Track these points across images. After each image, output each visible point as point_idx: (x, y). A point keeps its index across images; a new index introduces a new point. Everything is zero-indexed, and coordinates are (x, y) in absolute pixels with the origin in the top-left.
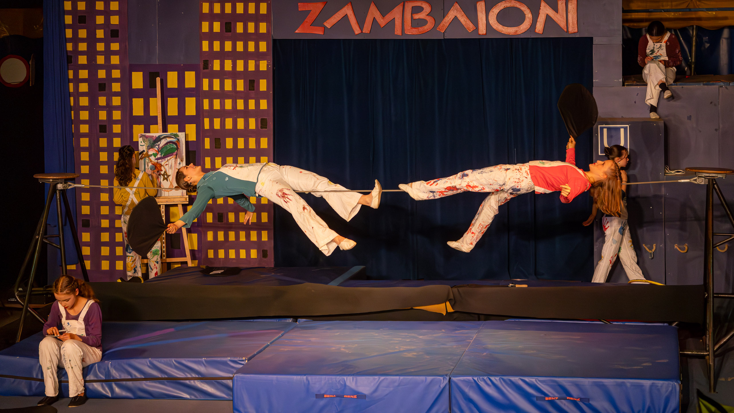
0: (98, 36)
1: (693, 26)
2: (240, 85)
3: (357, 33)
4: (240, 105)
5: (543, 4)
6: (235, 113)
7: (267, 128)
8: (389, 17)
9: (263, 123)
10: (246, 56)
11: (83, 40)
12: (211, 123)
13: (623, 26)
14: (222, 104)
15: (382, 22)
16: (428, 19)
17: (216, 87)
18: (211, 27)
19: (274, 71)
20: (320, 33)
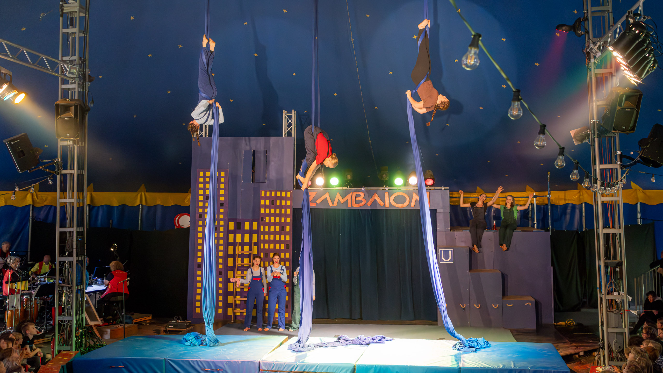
2: (278, 229)
3: (331, 206)
4: (277, 238)
5: (414, 194)
6: (275, 242)
7: (289, 249)
8: (345, 199)
9: (287, 246)
10: (280, 215)
12: (264, 246)
13: (450, 204)
14: (269, 237)
15: (342, 201)
16: (363, 200)
17: (267, 229)
18: (265, 202)
19: (293, 222)
20: (314, 206)
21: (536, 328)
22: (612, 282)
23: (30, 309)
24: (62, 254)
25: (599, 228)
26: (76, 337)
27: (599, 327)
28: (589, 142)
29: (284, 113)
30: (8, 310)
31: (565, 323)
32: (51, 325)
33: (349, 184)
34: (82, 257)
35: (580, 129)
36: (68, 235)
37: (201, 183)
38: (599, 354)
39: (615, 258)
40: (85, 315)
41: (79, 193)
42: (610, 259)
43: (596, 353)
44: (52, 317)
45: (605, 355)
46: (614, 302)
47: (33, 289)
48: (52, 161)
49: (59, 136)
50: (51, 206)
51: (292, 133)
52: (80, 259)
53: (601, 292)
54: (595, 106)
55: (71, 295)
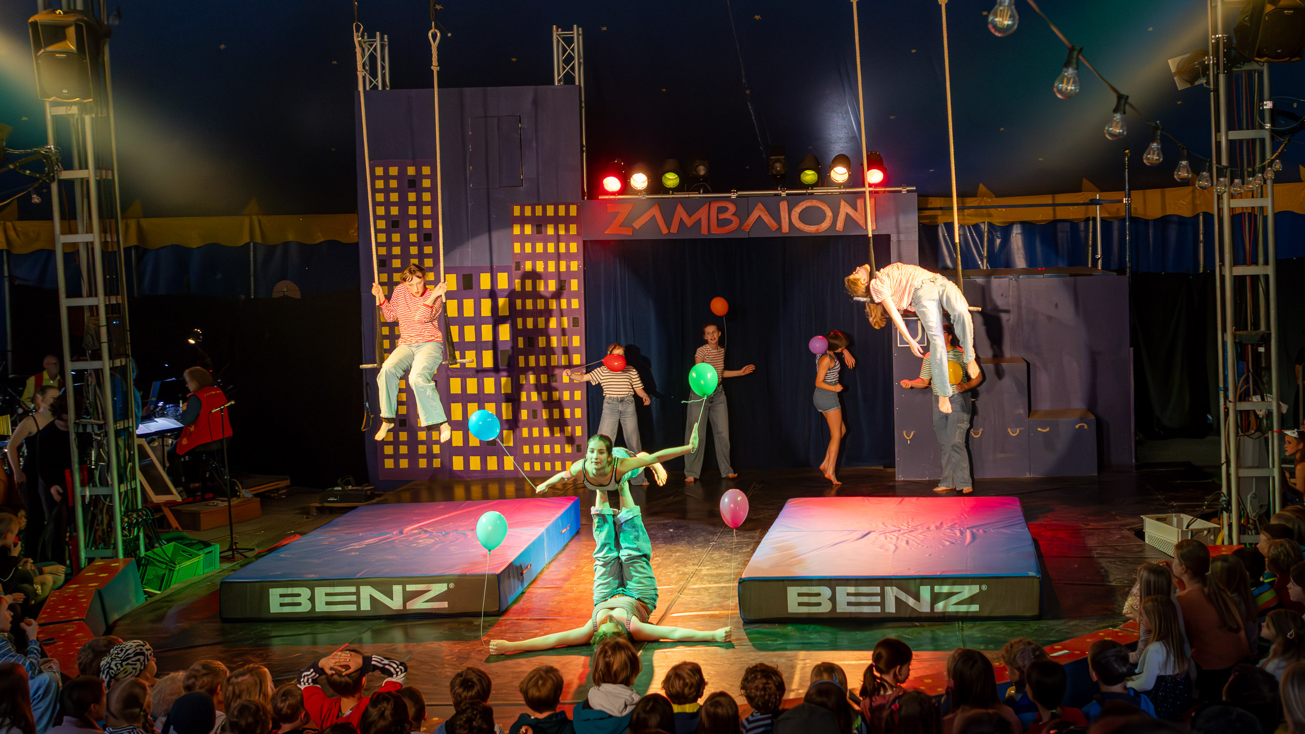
0: (411, 240)
1: (984, 222)
2: (553, 286)
3: (664, 233)
4: (553, 304)
5: (843, 203)
6: (547, 313)
7: (579, 328)
8: (695, 217)
9: (575, 322)
10: (557, 257)
11: (396, 244)
12: (525, 323)
13: (919, 223)
14: (535, 304)
15: (689, 222)
16: (733, 218)
17: (529, 288)
18: (522, 230)
19: (585, 271)
20: (628, 234)
21: (1096, 475)
22: (1248, 376)
24: (78, 353)
25: (1224, 265)
26: (124, 528)
27: (1221, 466)
28: (1206, 82)
29: (556, 33)
33: (703, 186)
34: (123, 360)
35: (1187, 56)
36: (87, 314)
37: (379, 190)
39: (1256, 325)
40: (140, 481)
42: (1245, 328)
45: (1232, 524)
46: (1251, 415)
48: (35, 153)
49: (46, 95)
50: (50, 252)
51: (574, 78)
52: (118, 363)
53: (1226, 397)
54: (1220, 6)
55: (105, 442)
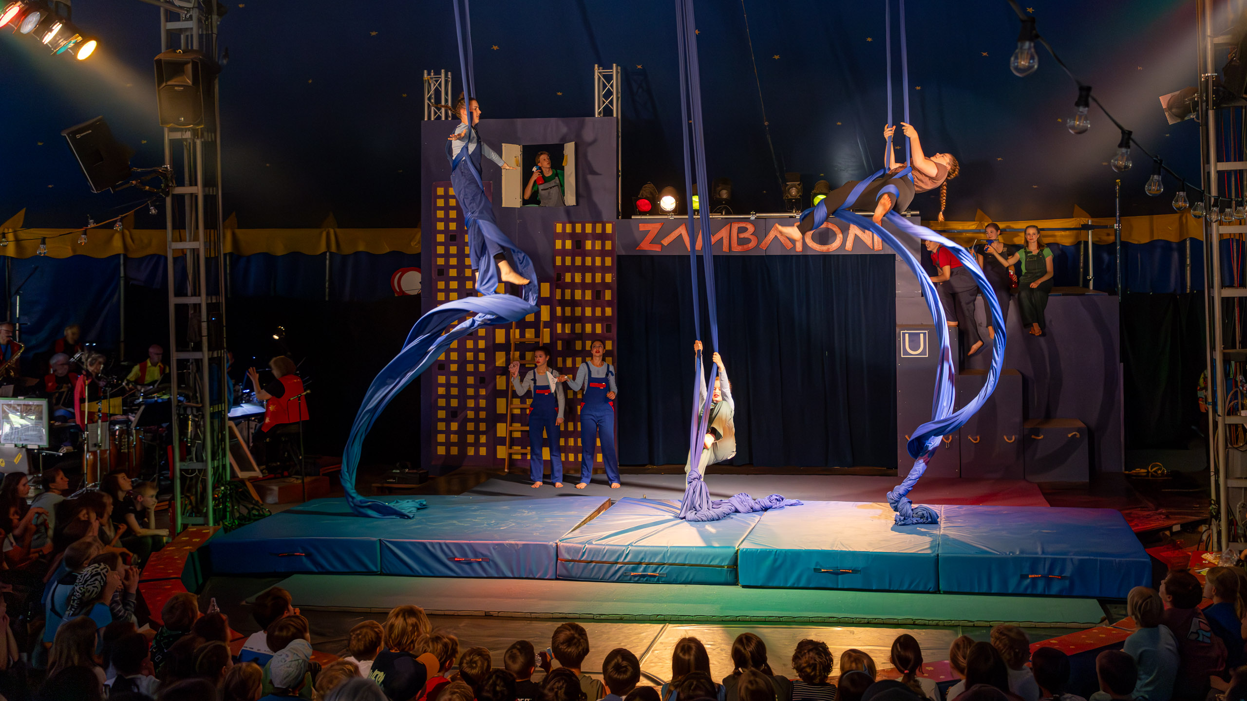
2: (589, 295)
3: (689, 250)
4: (588, 312)
5: (852, 225)
6: (583, 319)
7: (611, 332)
8: (718, 236)
9: (608, 328)
10: (593, 269)
11: (453, 256)
12: (563, 328)
14: (573, 311)
16: (751, 237)
17: (568, 296)
18: (564, 244)
19: (618, 283)
20: (657, 250)
21: (1088, 481)
22: (1237, 392)
23: (129, 448)
24: (182, 346)
25: (1213, 287)
26: (214, 499)
27: (1210, 476)
28: (1198, 118)
29: (597, 71)
30: (88, 451)
31: (1146, 471)
32: (167, 479)
33: (725, 208)
34: (219, 351)
35: (1177, 93)
36: (191, 312)
37: (441, 208)
38: (1209, 529)
40: (229, 459)
41: (208, 230)
42: (1234, 347)
43: (1203, 528)
44: (169, 465)
45: (1220, 530)
46: (1240, 429)
47: (133, 412)
48: (155, 171)
49: (164, 122)
50: (159, 257)
51: (612, 111)
52: (215, 355)
53: (1215, 411)
54: (1209, 47)
55: (202, 423)
